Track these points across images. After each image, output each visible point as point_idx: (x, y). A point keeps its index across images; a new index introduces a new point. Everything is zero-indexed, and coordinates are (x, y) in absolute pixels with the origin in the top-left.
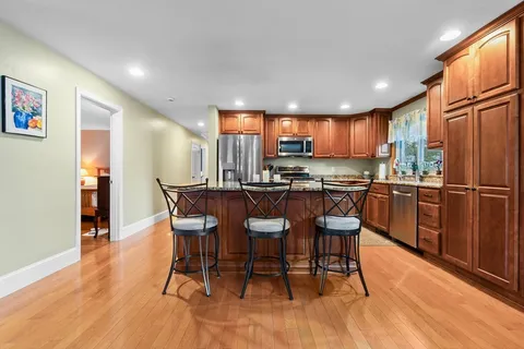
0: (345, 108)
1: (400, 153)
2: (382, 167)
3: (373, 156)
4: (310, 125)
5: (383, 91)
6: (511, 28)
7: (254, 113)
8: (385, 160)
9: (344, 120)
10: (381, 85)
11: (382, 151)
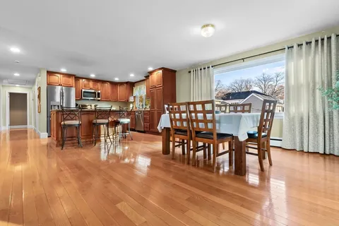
0: (117, 79)
1: (138, 100)
2: (131, 106)
3: (128, 101)
4: (99, 85)
5: (132, 77)
6: (161, 71)
7: (69, 75)
8: (132, 103)
9: (114, 84)
10: (132, 75)
11: (131, 99)
